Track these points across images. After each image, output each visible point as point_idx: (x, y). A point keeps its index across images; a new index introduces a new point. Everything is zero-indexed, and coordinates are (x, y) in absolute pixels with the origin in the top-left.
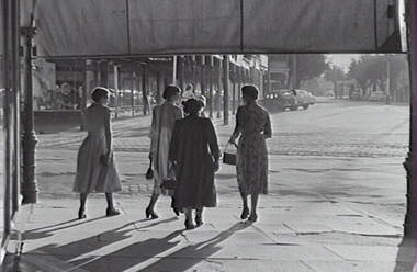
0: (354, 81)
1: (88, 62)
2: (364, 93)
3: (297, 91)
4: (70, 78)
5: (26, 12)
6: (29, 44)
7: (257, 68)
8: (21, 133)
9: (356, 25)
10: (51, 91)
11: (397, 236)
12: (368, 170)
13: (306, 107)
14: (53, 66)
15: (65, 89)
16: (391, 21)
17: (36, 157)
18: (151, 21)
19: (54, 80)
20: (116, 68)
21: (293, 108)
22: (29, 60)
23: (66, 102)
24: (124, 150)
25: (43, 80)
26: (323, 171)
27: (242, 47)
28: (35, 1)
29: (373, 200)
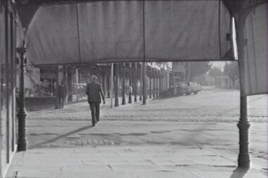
0: (227, 77)
1: (60, 67)
2: (234, 84)
3: (190, 83)
4: (49, 77)
5: (21, 40)
6: (22, 58)
7: (166, 68)
10: (37, 85)
11: (234, 167)
12: (223, 130)
13: (196, 93)
14: (39, 70)
15: (46, 84)
17: (26, 124)
19: (39, 79)
20: (77, 70)
21: (188, 94)
22: (22, 67)
23: (46, 91)
24: (80, 120)
25: (33, 78)
26: (196, 130)
27: (144, 58)
28: (25, 33)
29: (225, 147)
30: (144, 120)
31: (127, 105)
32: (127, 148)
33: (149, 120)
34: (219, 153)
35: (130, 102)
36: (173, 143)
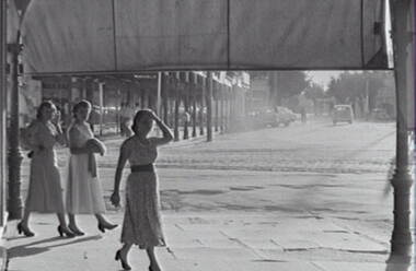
0: (333, 99)
1: (74, 80)
3: (279, 108)
4: (55, 96)
5: (13, 29)
6: (15, 61)
7: (240, 85)
8: (7, 149)
9: (342, 41)
11: (385, 253)
12: (349, 186)
13: (287, 124)
14: (39, 83)
16: (378, 38)
17: (22, 173)
18: (138, 37)
19: (40, 98)
21: (274, 125)
25: (30, 97)
26: (306, 186)
27: (229, 63)
28: (21, 18)
29: (359, 216)
30: (216, 168)
31: (182, 141)
32: (194, 215)
33: (223, 168)
34: (350, 226)
35: (186, 137)
36: (269, 209)
